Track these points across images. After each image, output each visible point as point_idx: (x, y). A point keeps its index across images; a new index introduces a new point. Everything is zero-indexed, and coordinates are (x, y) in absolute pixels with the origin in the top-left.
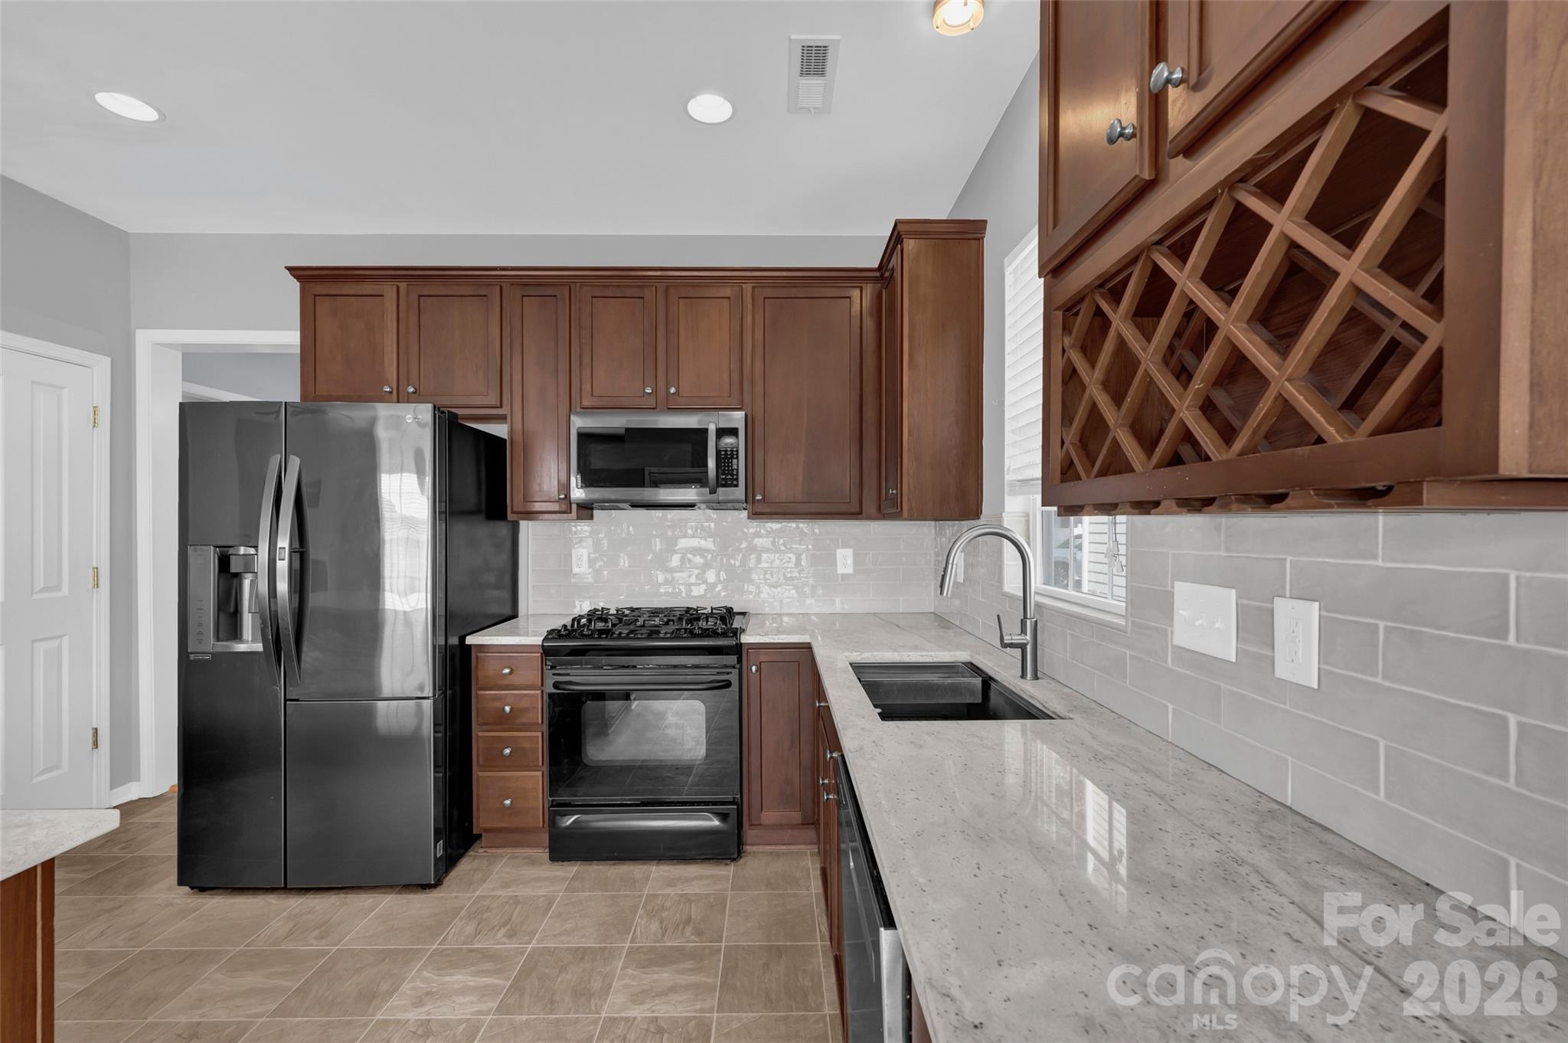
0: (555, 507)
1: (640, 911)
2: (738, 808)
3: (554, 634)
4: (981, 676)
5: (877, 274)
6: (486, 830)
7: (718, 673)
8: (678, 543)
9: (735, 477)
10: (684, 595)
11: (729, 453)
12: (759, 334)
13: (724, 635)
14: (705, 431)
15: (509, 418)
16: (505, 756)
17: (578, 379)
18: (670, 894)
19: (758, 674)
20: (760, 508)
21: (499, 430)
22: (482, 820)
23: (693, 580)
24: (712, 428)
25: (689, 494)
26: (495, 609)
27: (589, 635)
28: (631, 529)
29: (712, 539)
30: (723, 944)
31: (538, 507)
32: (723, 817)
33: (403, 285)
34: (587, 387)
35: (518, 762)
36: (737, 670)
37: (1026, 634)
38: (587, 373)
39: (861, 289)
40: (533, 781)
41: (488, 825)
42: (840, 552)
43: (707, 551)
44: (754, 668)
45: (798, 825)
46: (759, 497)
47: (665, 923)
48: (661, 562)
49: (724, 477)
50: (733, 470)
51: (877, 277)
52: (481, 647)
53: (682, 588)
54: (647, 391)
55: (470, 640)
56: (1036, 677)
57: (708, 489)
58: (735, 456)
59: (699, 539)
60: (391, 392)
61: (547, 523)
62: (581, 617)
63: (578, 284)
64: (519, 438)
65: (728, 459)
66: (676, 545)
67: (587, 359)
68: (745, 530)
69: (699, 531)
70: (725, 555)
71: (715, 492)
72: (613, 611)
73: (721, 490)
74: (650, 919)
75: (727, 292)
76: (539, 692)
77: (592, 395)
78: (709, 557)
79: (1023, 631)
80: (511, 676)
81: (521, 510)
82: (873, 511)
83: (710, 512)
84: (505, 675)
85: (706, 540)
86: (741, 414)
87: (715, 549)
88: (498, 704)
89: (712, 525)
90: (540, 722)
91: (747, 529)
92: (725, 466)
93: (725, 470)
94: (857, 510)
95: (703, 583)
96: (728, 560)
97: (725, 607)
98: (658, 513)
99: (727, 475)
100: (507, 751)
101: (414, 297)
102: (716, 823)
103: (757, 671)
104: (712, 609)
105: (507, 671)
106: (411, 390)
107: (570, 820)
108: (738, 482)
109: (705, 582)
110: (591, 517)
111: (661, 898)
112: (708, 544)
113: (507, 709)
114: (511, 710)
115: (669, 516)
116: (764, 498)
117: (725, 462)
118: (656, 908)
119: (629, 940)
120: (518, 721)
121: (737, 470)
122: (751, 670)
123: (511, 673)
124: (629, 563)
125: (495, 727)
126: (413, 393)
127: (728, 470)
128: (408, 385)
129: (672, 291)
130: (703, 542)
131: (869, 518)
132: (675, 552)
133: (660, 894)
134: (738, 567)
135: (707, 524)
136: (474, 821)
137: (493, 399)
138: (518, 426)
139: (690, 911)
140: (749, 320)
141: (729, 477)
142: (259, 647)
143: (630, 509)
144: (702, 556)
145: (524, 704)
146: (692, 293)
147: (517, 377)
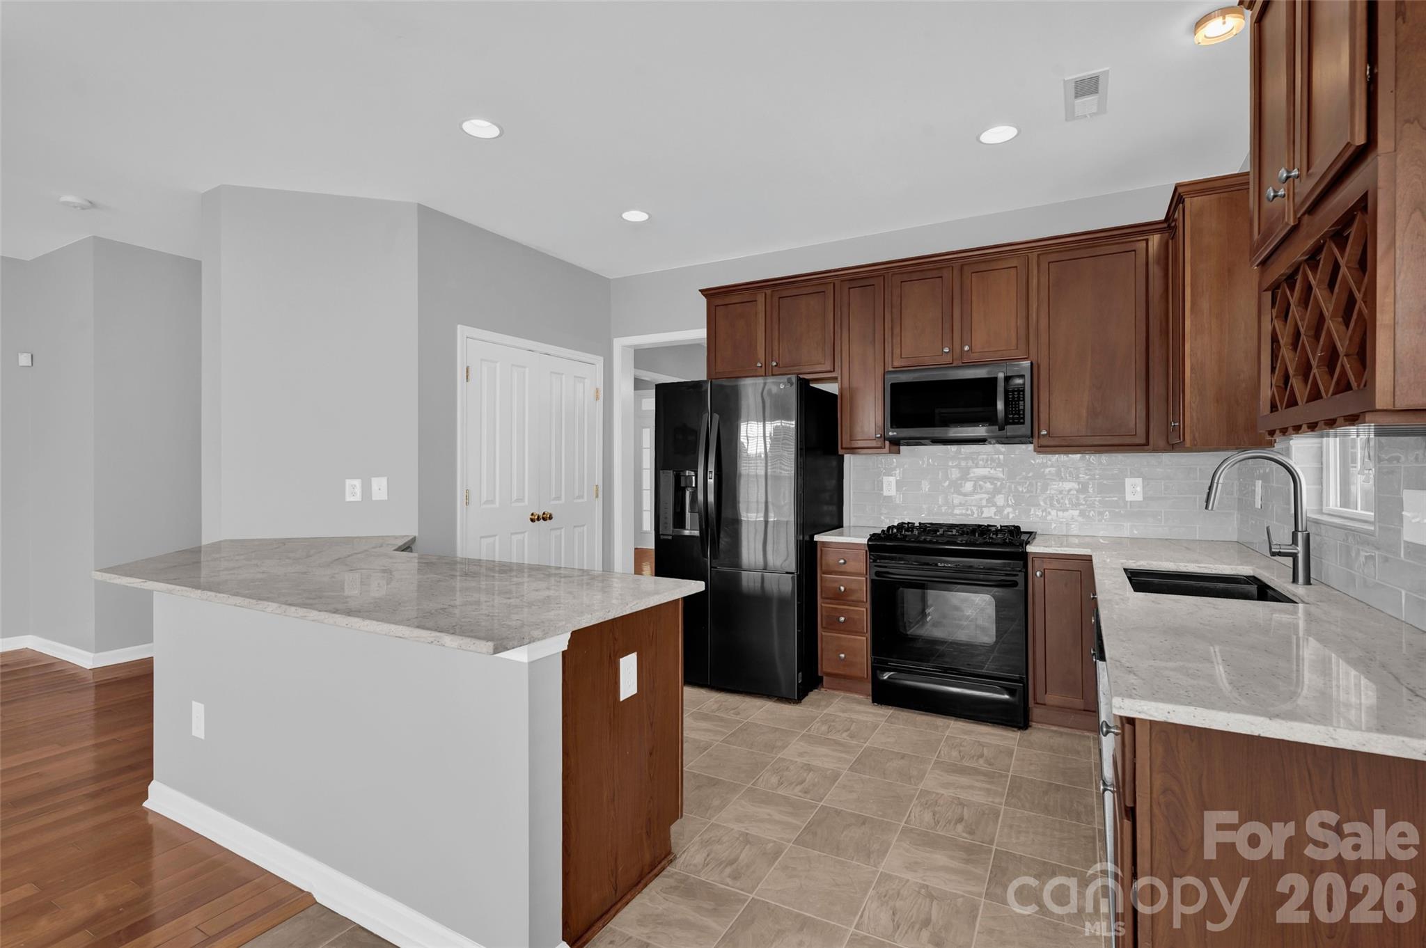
0: (874, 444)
1: (915, 801)
2: (1024, 686)
3: (874, 537)
4: (1256, 584)
5: (1165, 225)
6: (829, 675)
7: (1007, 575)
8: (970, 472)
9: (1022, 416)
10: (975, 515)
11: (1016, 396)
12: (1044, 294)
13: (1011, 544)
14: (995, 379)
15: (839, 379)
16: (841, 622)
17: (890, 345)
18: (943, 795)
19: (1042, 579)
20: (1044, 442)
21: (832, 388)
22: (825, 666)
23: (984, 503)
24: (1001, 376)
25: (980, 431)
26: (827, 520)
27: (901, 539)
28: (930, 461)
29: (1001, 469)
30: (994, 847)
31: (860, 444)
32: (1011, 692)
33: (769, 292)
34: (897, 351)
35: (850, 627)
36: (1023, 574)
37: (1297, 545)
38: (896, 340)
39: (1147, 241)
40: (861, 643)
41: (829, 670)
42: (1129, 482)
43: (998, 479)
44: (1038, 574)
45: (1080, 710)
46: (1044, 432)
47: (937, 816)
48: (956, 486)
49: (1011, 416)
50: (1019, 410)
51: (1165, 228)
52: (823, 543)
53: (974, 509)
54: (945, 350)
55: (817, 538)
56: (1308, 581)
57: (997, 427)
58: (1022, 399)
59: (989, 469)
60: (761, 367)
61: (864, 456)
62: (893, 526)
63: (890, 274)
64: (847, 394)
65: (1015, 401)
66: (969, 474)
67: (897, 330)
68: (1033, 462)
69: (989, 462)
70: (1012, 483)
71: (1004, 429)
72: (917, 524)
73: (1008, 427)
74: (924, 809)
75: (1013, 263)
76: (864, 579)
77: (901, 358)
78: (999, 483)
79: (1295, 542)
80: (844, 566)
81: (848, 446)
82: (1162, 443)
83: (998, 446)
84: (841, 564)
85: (995, 470)
86: (1027, 364)
87: (1004, 477)
88: (836, 585)
89: (1001, 457)
90: (865, 600)
91: (1034, 460)
92: (1012, 408)
93: (1012, 411)
94: (1143, 441)
95: (993, 506)
96: (1015, 487)
97: (1014, 526)
98: (953, 448)
99: (1014, 415)
100: (842, 619)
101: (775, 299)
102: (1006, 697)
103: (1041, 576)
104: (1001, 526)
105: (842, 561)
106: (774, 364)
107: (886, 676)
108: (1024, 420)
109: (994, 505)
110: (899, 452)
111: (934, 795)
112: (999, 473)
113: (842, 588)
114: (845, 589)
115: (962, 450)
116: (1048, 433)
117: (1012, 404)
118: (930, 802)
119: (904, 821)
120: (850, 598)
121: (1024, 410)
122: (1036, 575)
123: (845, 563)
124: (929, 489)
125: (832, 601)
126: (776, 366)
127: (1015, 410)
128: (772, 361)
129: (966, 268)
130: (992, 471)
131: (1156, 450)
132: (968, 480)
133: (933, 792)
134: (1026, 492)
135: (997, 456)
136: (819, 666)
137: (828, 367)
138: (846, 384)
139: (963, 812)
140: (1034, 282)
141: (1016, 416)
142: (697, 533)
143: (931, 445)
144: (992, 483)
145: (854, 586)
146: (983, 267)
147: (845, 348)
